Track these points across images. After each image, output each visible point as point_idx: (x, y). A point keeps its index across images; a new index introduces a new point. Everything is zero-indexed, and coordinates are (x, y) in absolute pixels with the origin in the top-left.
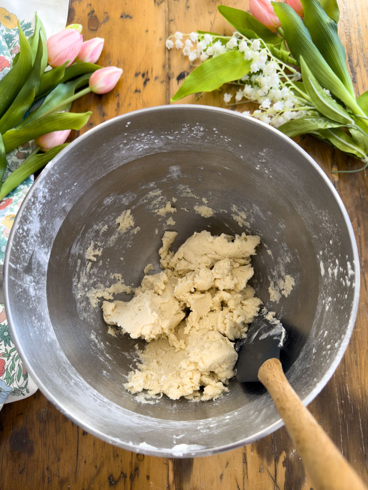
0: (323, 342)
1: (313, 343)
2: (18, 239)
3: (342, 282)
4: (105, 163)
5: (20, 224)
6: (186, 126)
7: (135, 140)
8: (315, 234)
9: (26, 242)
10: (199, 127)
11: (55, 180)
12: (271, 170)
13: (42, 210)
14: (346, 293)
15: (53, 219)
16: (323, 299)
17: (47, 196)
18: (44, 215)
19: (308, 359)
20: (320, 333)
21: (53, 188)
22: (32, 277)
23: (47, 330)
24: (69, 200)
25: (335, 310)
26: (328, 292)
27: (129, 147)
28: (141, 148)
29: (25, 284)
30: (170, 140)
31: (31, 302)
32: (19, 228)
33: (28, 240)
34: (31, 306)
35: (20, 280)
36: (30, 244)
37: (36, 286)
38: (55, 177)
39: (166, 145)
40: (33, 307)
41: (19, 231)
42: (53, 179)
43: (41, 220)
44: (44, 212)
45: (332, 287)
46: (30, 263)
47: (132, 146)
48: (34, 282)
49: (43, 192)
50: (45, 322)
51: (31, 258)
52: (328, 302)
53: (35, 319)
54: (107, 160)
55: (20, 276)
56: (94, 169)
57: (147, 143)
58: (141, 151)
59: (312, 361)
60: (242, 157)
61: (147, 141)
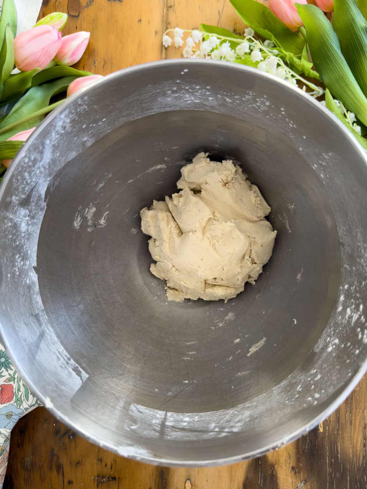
0: (313, 385)
1: (301, 378)
2: (20, 169)
3: (359, 333)
4: (144, 105)
5: (27, 153)
6: (250, 94)
7: (187, 90)
8: (348, 265)
9: (30, 173)
10: (265, 100)
11: (82, 111)
12: (328, 176)
13: (58, 141)
14: (359, 349)
15: (68, 152)
16: (329, 336)
17: (68, 126)
18: (58, 146)
19: (290, 393)
20: (312, 372)
21: (77, 119)
22: (27, 211)
23: (29, 270)
24: (92, 135)
25: (338, 357)
26: (337, 332)
27: (177, 95)
28: (191, 100)
29: (17, 218)
30: (227, 102)
31: (19, 238)
32: (25, 157)
33: (33, 171)
34: (18, 243)
35: (13, 213)
36: (34, 175)
37: (31, 221)
38: (82, 108)
39: (220, 105)
40: (20, 243)
41: (24, 160)
42: (78, 110)
43: (53, 152)
44: (59, 143)
45: (344, 330)
46: (29, 196)
47: (181, 95)
48: (29, 216)
49: (64, 122)
50: (30, 262)
51: (32, 190)
52: (333, 343)
53: (19, 257)
54: (147, 103)
55: (13, 209)
56: (130, 109)
57: (199, 98)
58: (189, 104)
59: (294, 399)
60: (301, 149)
61: (200, 95)
